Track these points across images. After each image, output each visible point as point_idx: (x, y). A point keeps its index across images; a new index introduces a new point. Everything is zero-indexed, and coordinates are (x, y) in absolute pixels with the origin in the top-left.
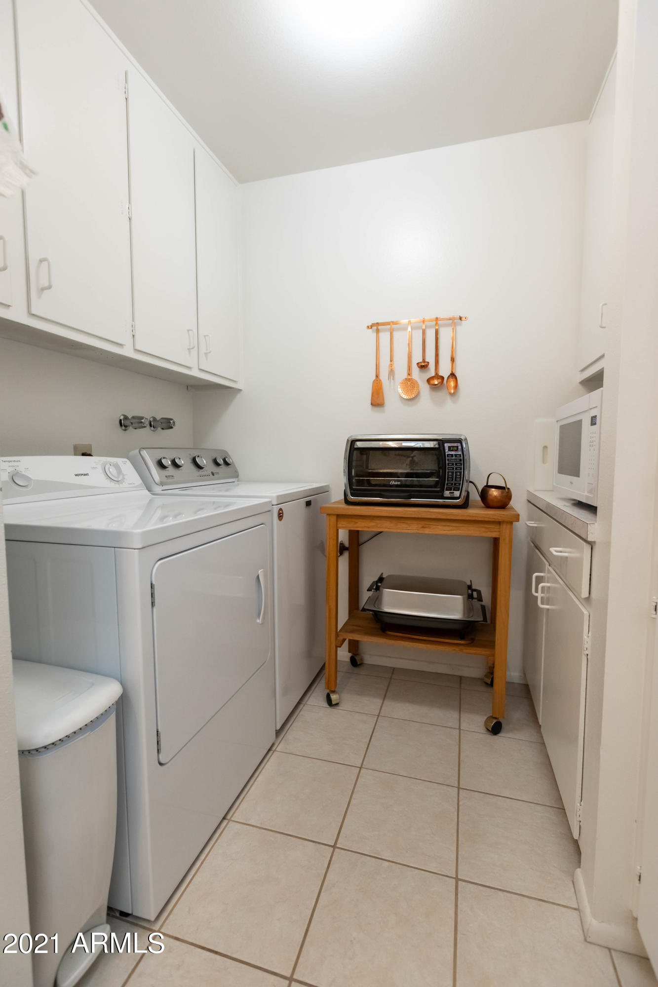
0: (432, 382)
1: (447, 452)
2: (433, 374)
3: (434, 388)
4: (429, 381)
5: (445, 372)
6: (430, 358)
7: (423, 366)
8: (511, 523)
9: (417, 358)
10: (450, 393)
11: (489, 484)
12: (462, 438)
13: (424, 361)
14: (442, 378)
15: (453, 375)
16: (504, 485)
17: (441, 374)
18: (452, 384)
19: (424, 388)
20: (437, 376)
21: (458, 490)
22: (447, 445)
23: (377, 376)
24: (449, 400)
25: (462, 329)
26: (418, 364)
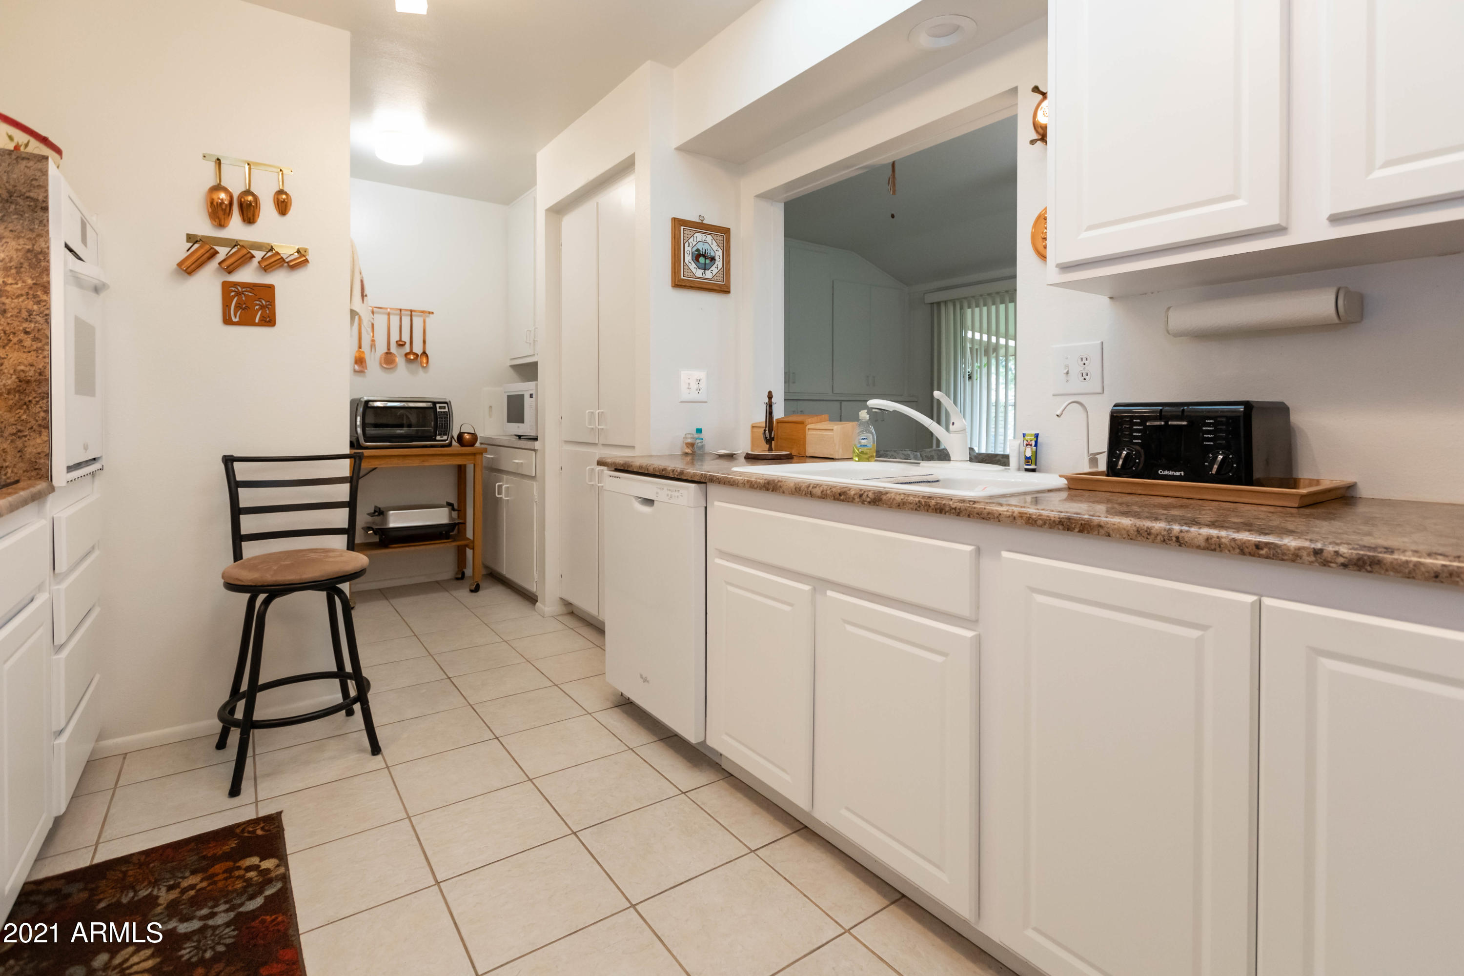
0: (408, 357)
1: (438, 410)
2: (408, 350)
3: (409, 361)
4: (406, 355)
5: (418, 349)
6: (406, 338)
7: (401, 344)
8: (482, 454)
9: (395, 337)
10: (423, 367)
11: (461, 431)
12: (447, 400)
13: (400, 340)
14: (417, 355)
15: (424, 353)
16: (474, 432)
17: (415, 350)
18: (425, 361)
19: (400, 360)
20: (411, 352)
21: (446, 435)
22: (438, 406)
23: (360, 347)
24: (421, 370)
25: (430, 320)
26: (397, 342)
